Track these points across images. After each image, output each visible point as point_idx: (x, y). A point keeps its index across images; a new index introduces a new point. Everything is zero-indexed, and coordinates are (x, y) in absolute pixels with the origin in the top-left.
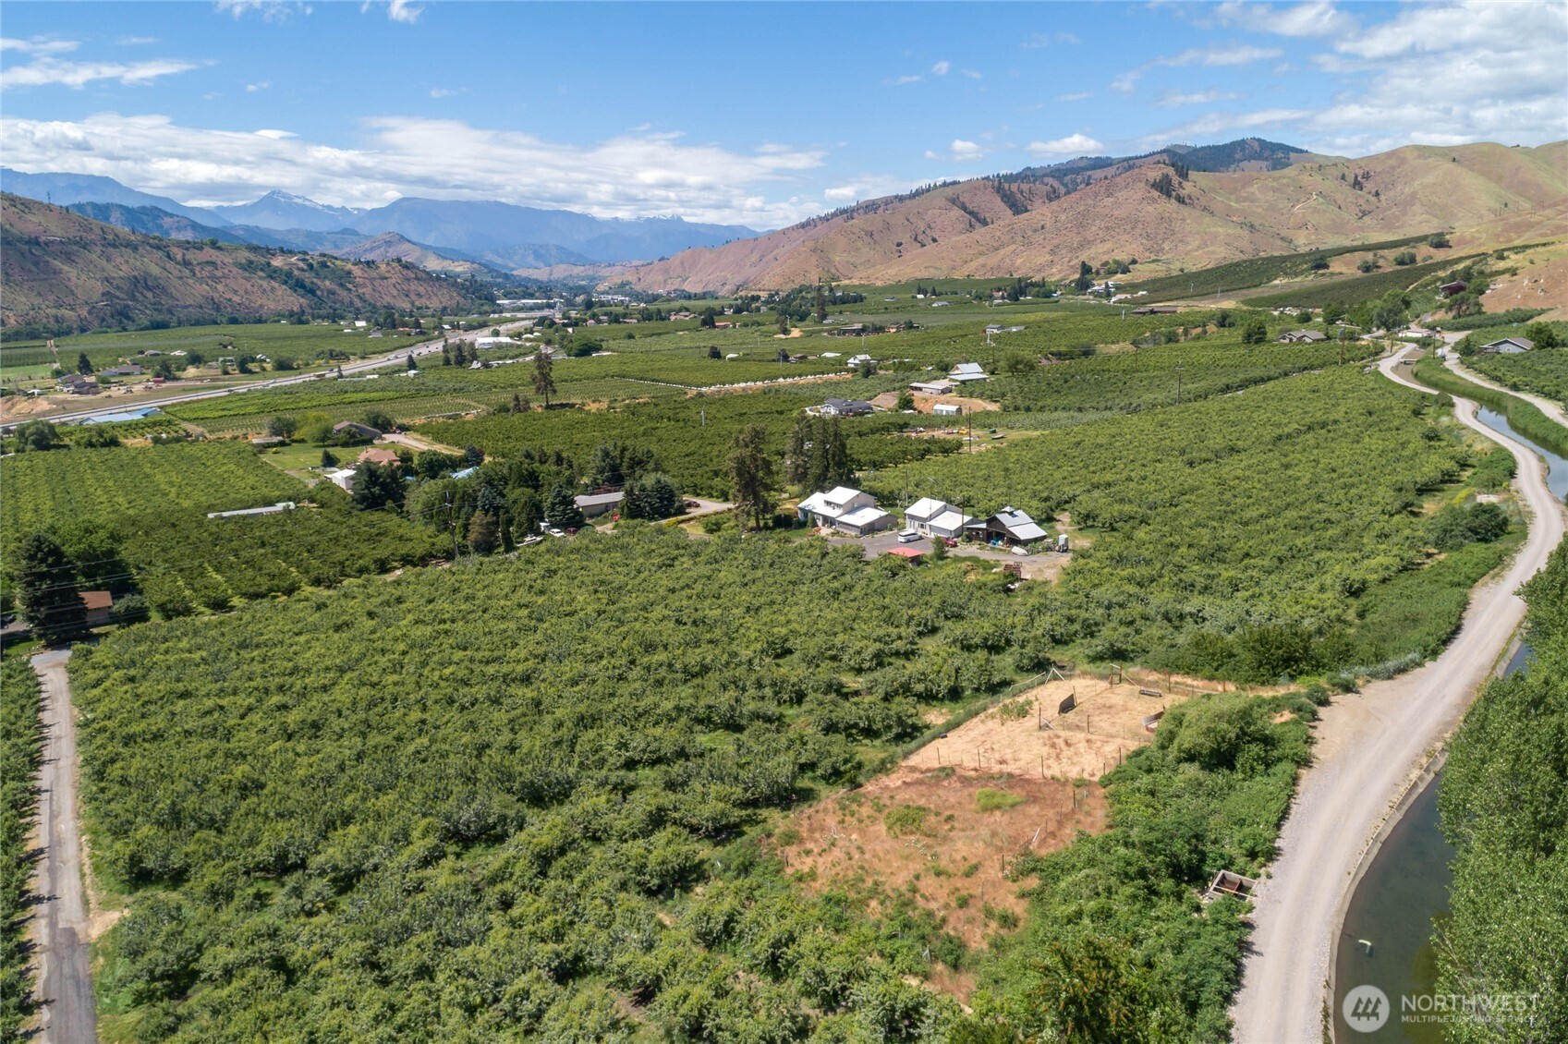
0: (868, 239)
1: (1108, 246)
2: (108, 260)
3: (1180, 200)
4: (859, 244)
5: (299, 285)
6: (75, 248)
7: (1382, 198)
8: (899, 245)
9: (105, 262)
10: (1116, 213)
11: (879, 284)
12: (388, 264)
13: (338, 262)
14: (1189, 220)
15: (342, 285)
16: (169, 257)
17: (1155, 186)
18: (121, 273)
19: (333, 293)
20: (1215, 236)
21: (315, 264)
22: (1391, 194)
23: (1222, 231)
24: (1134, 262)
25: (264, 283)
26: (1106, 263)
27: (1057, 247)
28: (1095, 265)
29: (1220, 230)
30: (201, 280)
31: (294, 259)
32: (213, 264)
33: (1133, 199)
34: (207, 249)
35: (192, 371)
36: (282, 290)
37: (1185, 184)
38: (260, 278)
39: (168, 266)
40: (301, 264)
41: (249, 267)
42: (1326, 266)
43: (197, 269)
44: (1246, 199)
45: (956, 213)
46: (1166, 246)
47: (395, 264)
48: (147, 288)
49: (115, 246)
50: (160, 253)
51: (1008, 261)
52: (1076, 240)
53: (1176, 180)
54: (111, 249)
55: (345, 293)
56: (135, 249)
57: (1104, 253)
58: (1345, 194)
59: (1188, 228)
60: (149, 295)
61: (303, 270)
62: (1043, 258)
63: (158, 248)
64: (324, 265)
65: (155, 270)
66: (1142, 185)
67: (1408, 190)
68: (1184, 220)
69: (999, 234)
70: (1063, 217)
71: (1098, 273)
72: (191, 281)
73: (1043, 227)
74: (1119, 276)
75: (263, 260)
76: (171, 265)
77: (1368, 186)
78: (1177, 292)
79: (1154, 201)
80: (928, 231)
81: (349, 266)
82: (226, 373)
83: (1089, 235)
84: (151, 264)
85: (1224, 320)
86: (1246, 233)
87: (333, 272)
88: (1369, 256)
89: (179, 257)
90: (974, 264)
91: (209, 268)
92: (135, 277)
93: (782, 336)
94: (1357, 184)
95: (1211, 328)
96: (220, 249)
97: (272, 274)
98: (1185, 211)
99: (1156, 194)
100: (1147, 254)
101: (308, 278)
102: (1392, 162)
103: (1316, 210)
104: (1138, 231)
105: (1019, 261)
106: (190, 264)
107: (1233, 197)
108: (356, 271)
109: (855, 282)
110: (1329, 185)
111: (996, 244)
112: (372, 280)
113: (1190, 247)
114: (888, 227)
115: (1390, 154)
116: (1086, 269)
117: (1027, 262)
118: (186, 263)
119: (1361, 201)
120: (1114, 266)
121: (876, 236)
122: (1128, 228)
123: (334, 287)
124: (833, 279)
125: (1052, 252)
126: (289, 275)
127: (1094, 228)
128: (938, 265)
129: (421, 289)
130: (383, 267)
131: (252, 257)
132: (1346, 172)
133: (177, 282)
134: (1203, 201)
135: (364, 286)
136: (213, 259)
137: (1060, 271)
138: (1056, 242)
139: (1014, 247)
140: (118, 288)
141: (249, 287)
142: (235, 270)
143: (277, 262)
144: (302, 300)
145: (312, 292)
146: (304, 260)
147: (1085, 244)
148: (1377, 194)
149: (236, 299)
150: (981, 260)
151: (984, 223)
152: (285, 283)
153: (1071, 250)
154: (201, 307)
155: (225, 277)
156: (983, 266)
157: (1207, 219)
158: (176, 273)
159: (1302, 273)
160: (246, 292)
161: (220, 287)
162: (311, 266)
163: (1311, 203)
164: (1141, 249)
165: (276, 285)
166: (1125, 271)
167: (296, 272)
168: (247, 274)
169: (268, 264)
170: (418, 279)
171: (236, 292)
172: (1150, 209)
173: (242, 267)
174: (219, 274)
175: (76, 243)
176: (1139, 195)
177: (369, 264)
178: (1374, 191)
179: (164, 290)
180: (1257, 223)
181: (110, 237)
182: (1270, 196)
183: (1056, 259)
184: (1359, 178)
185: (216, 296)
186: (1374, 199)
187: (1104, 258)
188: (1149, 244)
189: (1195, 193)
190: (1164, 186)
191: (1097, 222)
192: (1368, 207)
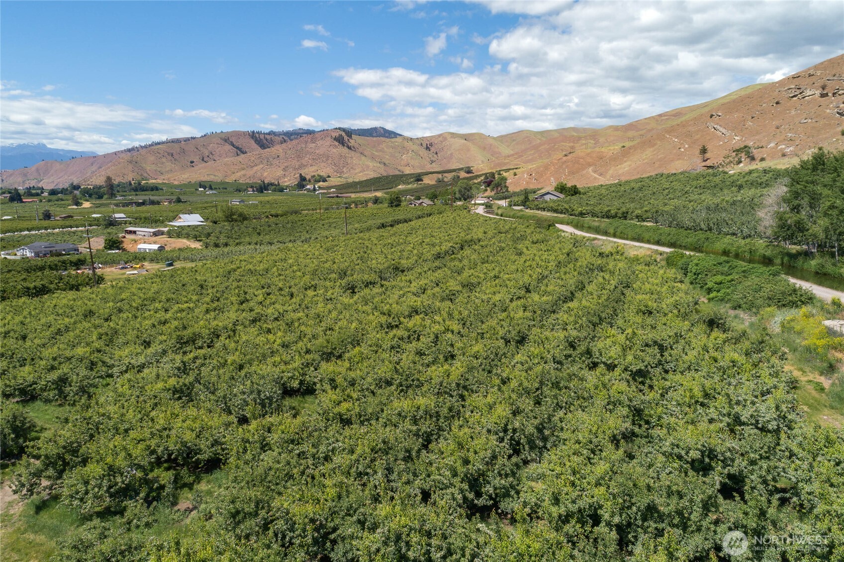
0: (170, 157)
1: (314, 168)
3: (349, 148)
4: (164, 160)
7: (439, 155)
8: (192, 162)
10: (317, 152)
11: (176, 183)
14: (355, 159)
17: (336, 139)
20: (368, 167)
22: (442, 153)
23: (371, 164)
24: (329, 177)
26: (314, 176)
27: (287, 167)
28: (308, 177)
33: (325, 146)
37: (350, 140)
42: (422, 181)
44: (380, 151)
45: (228, 147)
46: (345, 170)
51: (259, 173)
52: (297, 164)
53: (346, 138)
57: (313, 172)
58: (423, 152)
59: (354, 162)
62: (280, 173)
66: (329, 138)
67: (449, 153)
68: (352, 157)
69: (253, 159)
70: (289, 152)
71: (310, 181)
73: (278, 156)
74: (321, 183)
77: (432, 149)
78: (352, 190)
79: (336, 147)
80: (211, 156)
83: (304, 162)
85: (376, 201)
86: (382, 166)
88: (440, 176)
90: (239, 174)
93: (75, 207)
94: (427, 148)
95: (370, 204)
98: (353, 153)
99: (337, 143)
100: (335, 173)
102: (441, 139)
103: (412, 158)
104: (329, 162)
105: (266, 174)
107: (374, 149)
109: (160, 181)
110: (415, 147)
111: (252, 165)
113: (356, 171)
114: (183, 151)
115: (440, 136)
116: (303, 179)
117: (269, 175)
119: (430, 156)
120: (318, 178)
121: (176, 157)
122: (324, 159)
124: (143, 179)
125: (284, 170)
127: (306, 159)
128: (216, 174)
132: (423, 142)
134: (360, 150)
137: (289, 180)
138: (286, 164)
139: (262, 166)
147: (302, 166)
148: (436, 153)
150: (243, 172)
151: (244, 153)
153: (295, 169)
156: (244, 175)
157: (363, 158)
159: (411, 183)
163: (409, 155)
164: (332, 171)
166: (325, 181)
172: (334, 150)
176: (328, 143)
180: (387, 162)
182: (391, 150)
183: (287, 173)
184: (428, 145)
186: (435, 156)
187: (313, 174)
188: (336, 168)
189: (356, 145)
190: (340, 140)
191: (308, 156)
192: (434, 159)
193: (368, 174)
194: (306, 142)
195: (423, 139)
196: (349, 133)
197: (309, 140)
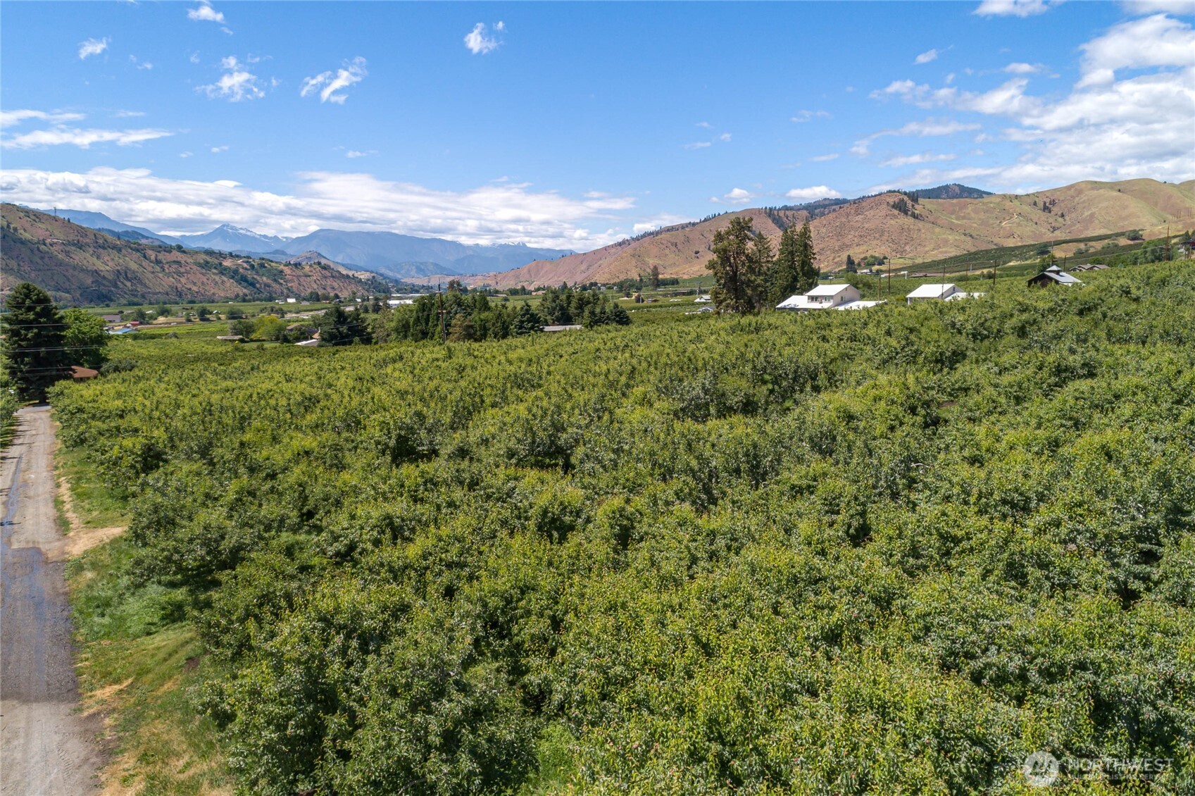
0: (674, 248)
1: (865, 248)
2: (98, 258)
3: (915, 216)
4: (667, 251)
5: (243, 279)
6: (73, 248)
7: (1067, 218)
8: (697, 253)
9: (95, 259)
10: (866, 226)
12: (311, 266)
13: (273, 264)
14: (923, 230)
15: (275, 280)
16: (145, 257)
17: (895, 206)
18: (108, 268)
19: (269, 286)
20: (946, 241)
21: (256, 264)
22: (1073, 215)
24: (886, 258)
25: (217, 278)
26: (865, 258)
27: (823, 249)
28: (858, 260)
29: (950, 237)
30: (169, 275)
31: (240, 262)
32: (178, 263)
33: (876, 217)
34: (174, 252)
35: (161, 319)
36: (229, 283)
37: (916, 206)
38: (214, 274)
39: (144, 264)
40: (245, 265)
41: (206, 266)
43: (166, 266)
44: (964, 218)
46: (907, 248)
47: (315, 266)
48: (127, 278)
49: (104, 248)
50: (138, 254)
52: (837, 244)
53: (909, 203)
54: (101, 250)
55: (278, 286)
56: (119, 250)
58: (1038, 214)
59: (923, 236)
60: (129, 284)
61: (246, 269)
63: (138, 250)
64: (262, 266)
65: (133, 266)
66: (885, 206)
67: (1087, 213)
68: (919, 230)
71: (860, 265)
72: (161, 275)
74: (879, 266)
75: (216, 261)
76: (145, 263)
77: (1055, 210)
79: (895, 217)
81: (282, 267)
82: (189, 321)
83: (846, 241)
84: (131, 262)
86: (968, 239)
87: (269, 271)
88: (1082, 246)
89: (153, 258)
91: (175, 266)
92: (118, 271)
94: (1046, 209)
96: (184, 252)
97: (223, 271)
98: (920, 224)
99: (896, 212)
100: (894, 253)
101: (250, 275)
102: (1072, 192)
103: (1019, 225)
104: (885, 238)
106: (161, 262)
107: (953, 216)
108: (287, 270)
110: (1026, 209)
112: (298, 277)
113: (927, 249)
114: (688, 240)
115: (1069, 188)
116: (850, 262)
118: (158, 262)
119: (1051, 220)
120: (871, 260)
121: (679, 246)
122: (877, 236)
123: (269, 281)
126: (236, 272)
127: (850, 237)
129: (335, 285)
130: (307, 268)
131: (208, 259)
132: (1037, 200)
133: (151, 276)
134: (932, 218)
135: (292, 281)
136: (179, 259)
137: (827, 266)
138: (821, 246)
140: (104, 277)
141: (205, 280)
142: (195, 267)
143: (227, 263)
144: (245, 291)
145: (253, 285)
146: (247, 262)
147: (844, 247)
148: (1062, 216)
149: (195, 288)
152: (233, 278)
153: (834, 251)
154: (167, 294)
155: (187, 272)
157: (937, 230)
158: (150, 269)
160: (203, 283)
161: (183, 280)
162: (253, 267)
163: (1014, 220)
164: (889, 250)
165: (225, 279)
166: (882, 262)
167: (241, 270)
168: (204, 271)
169: (221, 264)
170: (333, 277)
171: (195, 284)
172: (893, 222)
173: (200, 265)
174: (182, 270)
175: (74, 245)
176: (883, 213)
177: (297, 265)
178: (1060, 213)
179: (140, 282)
180: (974, 233)
181: (101, 241)
182: (982, 216)
183: (823, 258)
184: (1047, 204)
185: (179, 286)
186: (1060, 220)
187: (863, 256)
188: (895, 247)
189: (925, 213)
190: (901, 207)
191: (852, 232)
192: (1057, 225)
193: (946, 252)
194: (848, 215)
195: (1036, 195)
196: (914, 197)
197: (853, 211)
